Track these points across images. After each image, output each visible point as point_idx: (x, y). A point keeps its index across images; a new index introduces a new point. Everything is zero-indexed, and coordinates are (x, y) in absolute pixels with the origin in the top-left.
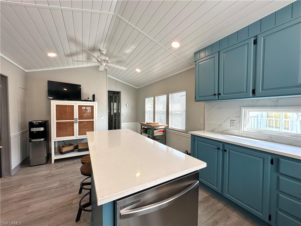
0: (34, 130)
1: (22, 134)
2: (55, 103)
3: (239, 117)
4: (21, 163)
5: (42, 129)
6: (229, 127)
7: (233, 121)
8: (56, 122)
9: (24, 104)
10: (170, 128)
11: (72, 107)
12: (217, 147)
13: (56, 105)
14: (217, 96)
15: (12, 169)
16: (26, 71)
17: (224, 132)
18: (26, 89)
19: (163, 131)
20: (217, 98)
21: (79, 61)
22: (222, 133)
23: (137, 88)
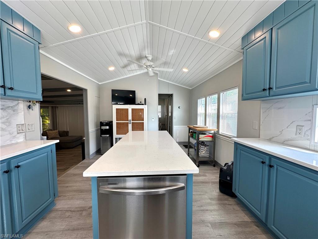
0: (103, 128)
1: (97, 130)
2: (115, 107)
3: (310, 120)
4: (96, 151)
5: (108, 127)
6: (293, 136)
7: (301, 127)
8: (116, 122)
9: (98, 108)
10: (220, 133)
11: (127, 109)
12: (262, 160)
13: (116, 109)
14: (268, 91)
15: (90, 154)
16: (100, 84)
17: (285, 143)
18: (99, 97)
19: (212, 137)
20: (268, 95)
21: (133, 70)
22: (284, 143)
23: (191, 89)
